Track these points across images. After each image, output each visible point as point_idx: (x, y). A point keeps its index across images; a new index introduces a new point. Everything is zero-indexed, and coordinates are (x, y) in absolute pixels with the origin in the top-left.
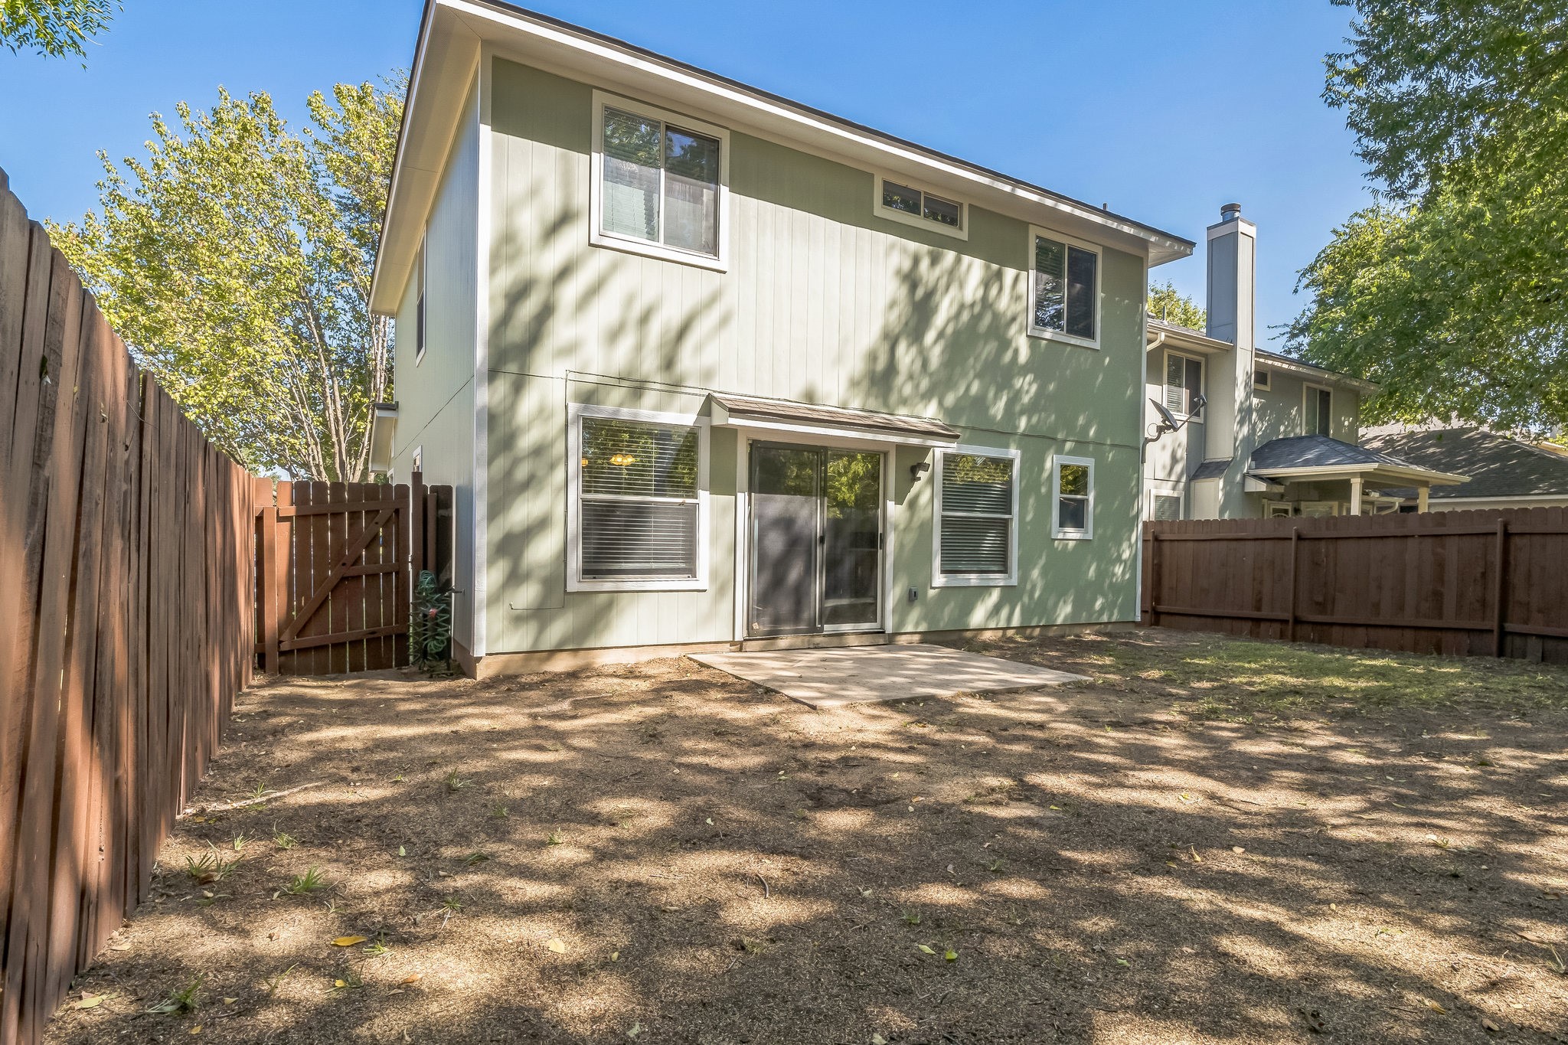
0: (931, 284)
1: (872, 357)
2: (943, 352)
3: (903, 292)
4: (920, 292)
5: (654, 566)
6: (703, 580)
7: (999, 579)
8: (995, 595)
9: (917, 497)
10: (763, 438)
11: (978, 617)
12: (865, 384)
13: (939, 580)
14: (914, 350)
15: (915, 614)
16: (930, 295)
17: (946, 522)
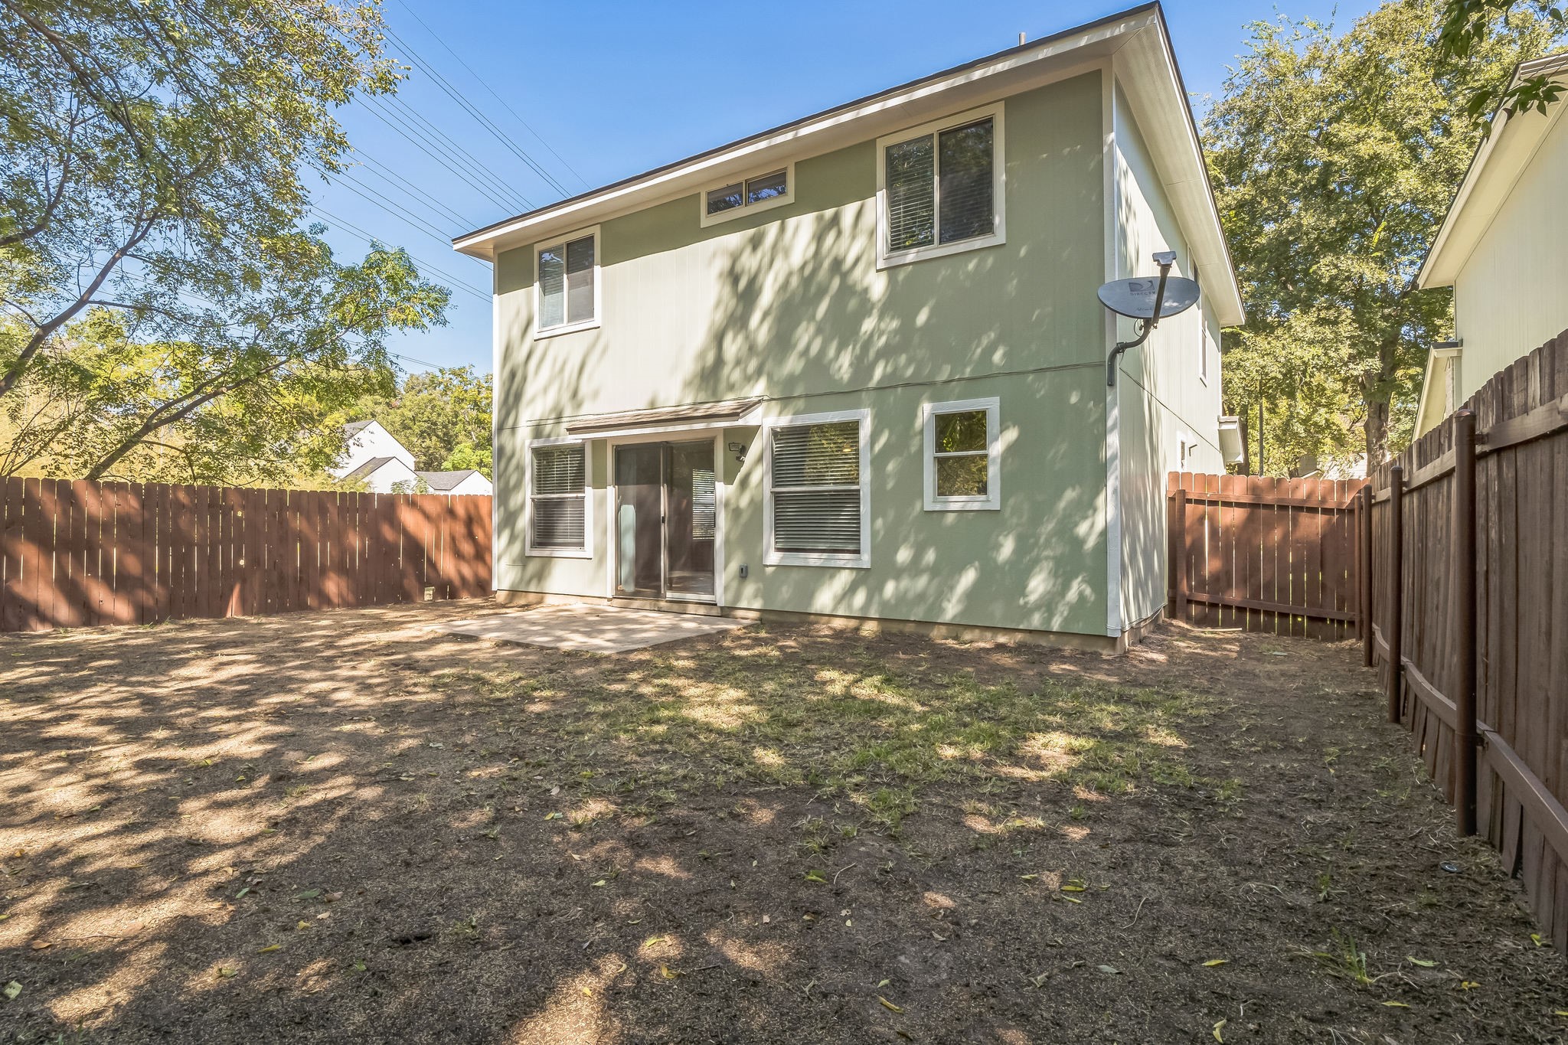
0: (753, 271)
1: (702, 355)
2: (770, 329)
3: (727, 289)
4: (743, 283)
5: (569, 540)
6: (589, 550)
7: (844, 559)
8: (843, 579)
9: (747, 476)
10: (621, 443)
11: (824, 599)
12: (697, 381)
13: (773, 558)
14: (740, 338)
15: (750, 589)
16: (752, 281)
17: (778, 498)
